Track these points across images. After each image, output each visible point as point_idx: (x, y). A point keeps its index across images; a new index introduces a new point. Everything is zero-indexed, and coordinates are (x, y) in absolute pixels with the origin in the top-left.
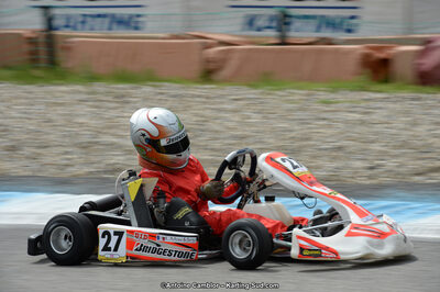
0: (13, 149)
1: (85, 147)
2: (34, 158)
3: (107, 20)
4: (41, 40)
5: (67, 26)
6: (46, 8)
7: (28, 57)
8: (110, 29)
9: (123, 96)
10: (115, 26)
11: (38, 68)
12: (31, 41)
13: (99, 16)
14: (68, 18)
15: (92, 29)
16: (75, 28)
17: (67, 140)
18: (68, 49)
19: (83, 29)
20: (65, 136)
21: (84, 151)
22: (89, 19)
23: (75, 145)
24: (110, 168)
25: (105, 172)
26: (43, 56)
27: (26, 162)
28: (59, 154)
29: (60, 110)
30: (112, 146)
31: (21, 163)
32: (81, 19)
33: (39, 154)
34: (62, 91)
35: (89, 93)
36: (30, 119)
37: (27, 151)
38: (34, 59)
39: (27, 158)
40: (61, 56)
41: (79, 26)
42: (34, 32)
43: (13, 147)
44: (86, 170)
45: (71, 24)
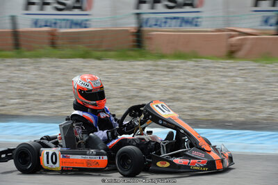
3: (179, 21)
5: (156, 25)
8: (181, 26)
10: (183, 24)
12: (133, 34)
13: (175, 18)
14: (157, 20)
15: (170, 26)
16: (160, 26)
18: (150, 39)
19: (165, 26)
22: (169, 20)
28: (114, 103)
32: (164, 20)
34: (139, 65)
40: (146, 43)
41: (163, 25)
45: (159, 23)
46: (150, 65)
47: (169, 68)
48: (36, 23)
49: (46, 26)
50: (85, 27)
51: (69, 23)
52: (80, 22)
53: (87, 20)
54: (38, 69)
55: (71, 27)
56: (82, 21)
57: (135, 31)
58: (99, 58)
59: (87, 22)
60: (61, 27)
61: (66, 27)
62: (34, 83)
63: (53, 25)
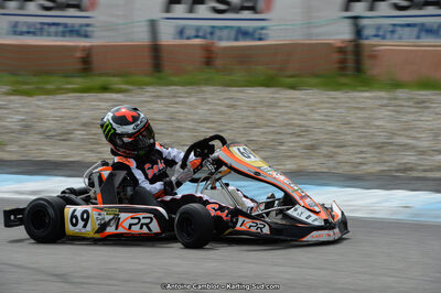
0: (312, 147)
1: (379, 147)
2: (330, 156)
3: (416, 29)
4: (350, 48)
5: (376, 36)
6: (356, 18)
7: (338, 65)
8: (418, 37)
9: (424, 102)
10: (423, 34)
11: (345, 76)
12: (341, 50)
13: (408, 25)
14: (379, 28)
15: (400, 38)
16: (384, 37)
17: (363, 140)
18: (373, 57)
19: (391, 38)
20: (360, 137)
21: (378, 151)
22: (398, 28)
23: (370, 145)
24: (402, 167)
25: (397, 171)
26: (351, 64)
27: (323, 160)
28: (354, 154)
29: (361, 114)
30: (405, 147)
31: (319, 161)
32: (390, 28)
33: (335, 153)
35: (390, 99)
36: (330, 121)
37: (325, 150)
38: (342, 67)
39: (325, 156)
40: (367, 63)
41: (388, 35)
42: (343, 41)
43: (312, 146)
44: (378, 168)
45: (381, 33)
46: (383, 98)
47: (418, 103)
48: (181, 33)
49: (197, 37)
50: (260, 39)
51: (233, 33)
52: (251, 30)
53: (262, 28)
54: (204, 101)
55: (236, 39)
56: (256, 29)
57: (343, 45)
58: (293, 87)
59: (264, 32)
60: (220, 39)
61: (228, 39)
62: (213, 122)
63: (208, 36)
